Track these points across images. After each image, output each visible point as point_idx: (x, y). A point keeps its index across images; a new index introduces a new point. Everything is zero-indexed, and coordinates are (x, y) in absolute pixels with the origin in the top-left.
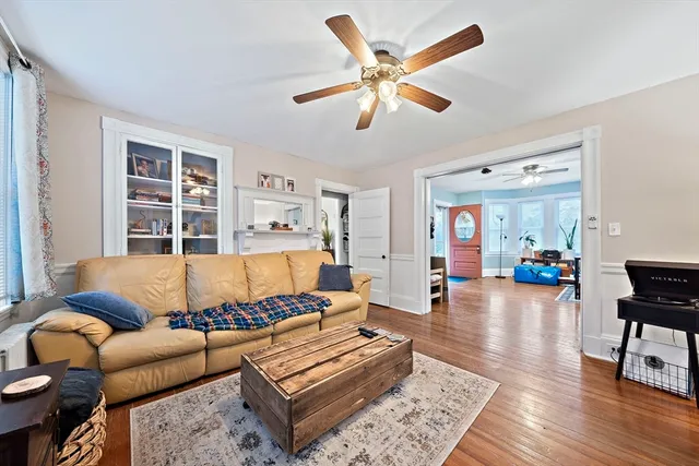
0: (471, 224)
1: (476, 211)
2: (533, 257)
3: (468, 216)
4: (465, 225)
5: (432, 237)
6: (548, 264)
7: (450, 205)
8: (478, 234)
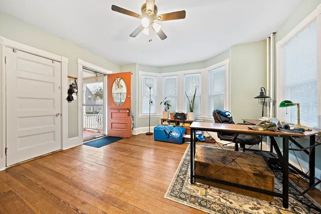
0: (124, 90)
1: (126, 77)
2: (170, 119)
3: (122, 83)
4: (119, 92)
5: (70, 99)
6: (178, 124)
7: (111, 72)
8: (128, 99)
